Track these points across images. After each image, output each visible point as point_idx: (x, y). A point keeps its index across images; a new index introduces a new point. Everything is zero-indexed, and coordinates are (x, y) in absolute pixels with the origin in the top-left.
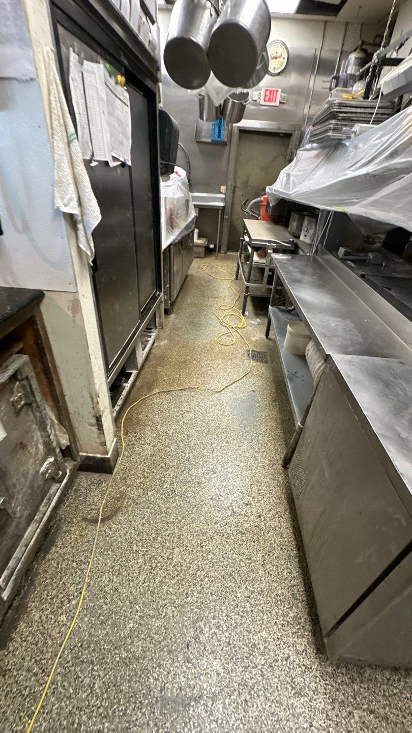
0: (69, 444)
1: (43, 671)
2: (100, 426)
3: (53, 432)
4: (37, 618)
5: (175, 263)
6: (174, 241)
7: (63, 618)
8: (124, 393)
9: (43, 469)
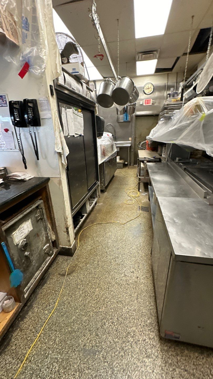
0: (55, 239)
1: (36, 331)
2: (68, 232)
3: (49, 232)
4: (36, 311)
5: (106, 170)
6: (105, 161)
7: (47, 312)
8: (80, 223)
9: (44, 248)
